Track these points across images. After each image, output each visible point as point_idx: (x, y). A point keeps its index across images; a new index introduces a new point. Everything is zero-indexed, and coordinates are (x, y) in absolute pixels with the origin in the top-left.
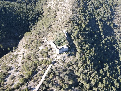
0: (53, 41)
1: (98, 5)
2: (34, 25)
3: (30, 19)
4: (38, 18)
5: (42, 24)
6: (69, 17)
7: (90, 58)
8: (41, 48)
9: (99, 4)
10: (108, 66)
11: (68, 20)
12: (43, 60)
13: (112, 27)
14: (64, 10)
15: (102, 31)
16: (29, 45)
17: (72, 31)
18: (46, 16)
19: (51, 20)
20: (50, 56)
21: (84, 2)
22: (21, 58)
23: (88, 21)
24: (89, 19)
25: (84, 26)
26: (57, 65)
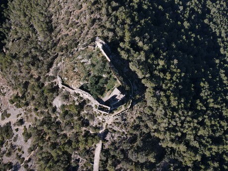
10: (208, 84)
12: (77, 133)
16: (24, 96)
20: (87, 120)
22: (21, 136)
26: (112, 136)
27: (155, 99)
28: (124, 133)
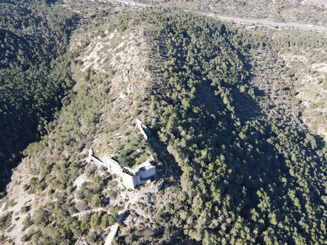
0: (112, 156)
1: (209, 50)
2: (53, 120)
3: (36, 106)
4: (59, 100)
5: (76, 114)
6: (145, 86)
7: (218, 184)
8: (79, 182)
9: (210, 47)
10: (268, 195)
11: (143, 94)
12: (91, 214)
13: (254, 97)
14: (128, 72)
15: (232, 110)
16: (43, 180)
17: (158, 120)
18: (83, 91)
19: (99, 100)
20: (108, 199)
21: (175, 47)
22: (20, 225)
23: (194, 89)
24: (196, 86)
25: (185, 104)
26: (133, 221)
27: (191, 183)
28: (148, 219)
